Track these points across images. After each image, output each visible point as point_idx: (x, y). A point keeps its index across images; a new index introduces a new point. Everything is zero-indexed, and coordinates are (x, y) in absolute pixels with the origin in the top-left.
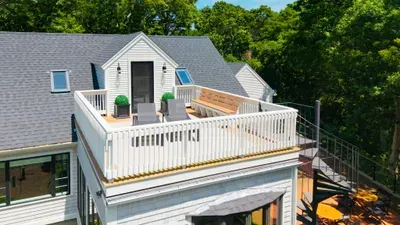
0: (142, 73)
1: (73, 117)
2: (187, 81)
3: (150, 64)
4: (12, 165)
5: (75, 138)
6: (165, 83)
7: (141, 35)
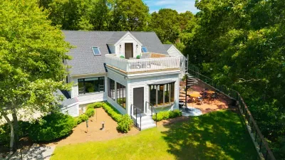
0: (129, 47)
1: (105, 64)
2: (145, 51)
3: (132, 44)
4: (86, 80)
5: (107, 71)
6: (137, 51)
7: (128, 33)
